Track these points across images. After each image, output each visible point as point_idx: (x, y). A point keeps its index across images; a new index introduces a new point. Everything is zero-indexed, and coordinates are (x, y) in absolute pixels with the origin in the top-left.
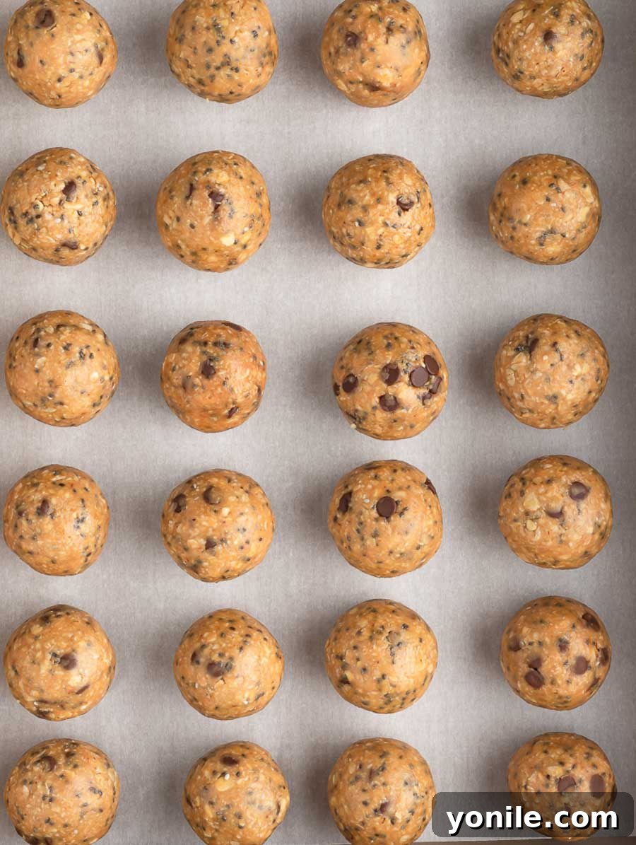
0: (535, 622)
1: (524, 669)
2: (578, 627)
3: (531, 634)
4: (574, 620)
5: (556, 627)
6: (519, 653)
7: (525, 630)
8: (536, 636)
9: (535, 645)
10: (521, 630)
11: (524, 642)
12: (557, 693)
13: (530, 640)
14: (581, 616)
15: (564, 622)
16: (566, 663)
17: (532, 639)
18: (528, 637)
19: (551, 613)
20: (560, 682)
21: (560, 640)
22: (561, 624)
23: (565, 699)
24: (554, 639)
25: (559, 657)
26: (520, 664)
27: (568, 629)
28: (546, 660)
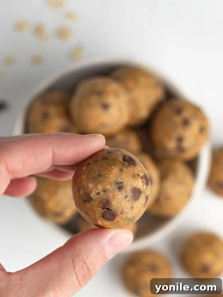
0: (95, 178)
1: (99, 211)
2: (125, 170)
3: (96, 187)
4: (120, 166)
5: (111, 176)
6: (92, 202)
7: (91, 186)
8: (100, 188)
9: (102, 193)
10: (88, 187)
11: (93, 195)
12: (127, 218)
13: (97, 191)
14: (122, 161)
15: (114, 170)
16: (126, 197)
17: (98, 190)
18: (95, 189)
19: (103, 167)
20: (126, 211)
21: (118, 183)
22: (113, 173)
23: (133, 219)
24: (113, 184)
25: (120, 195)
26: (95, 209)
27: (119, 174)
28: (113, 201)
